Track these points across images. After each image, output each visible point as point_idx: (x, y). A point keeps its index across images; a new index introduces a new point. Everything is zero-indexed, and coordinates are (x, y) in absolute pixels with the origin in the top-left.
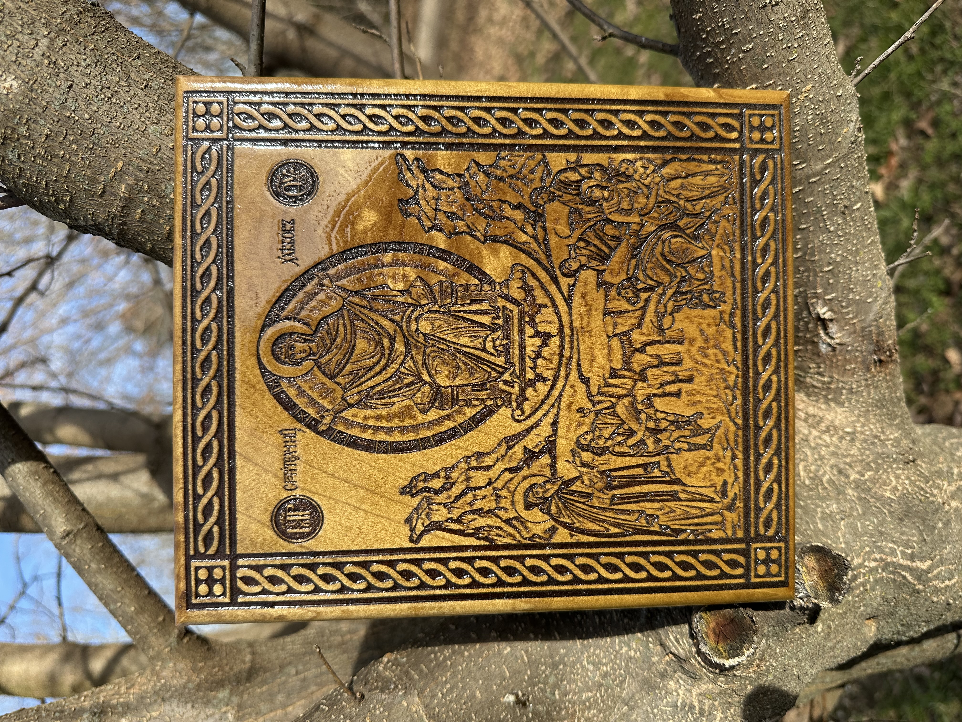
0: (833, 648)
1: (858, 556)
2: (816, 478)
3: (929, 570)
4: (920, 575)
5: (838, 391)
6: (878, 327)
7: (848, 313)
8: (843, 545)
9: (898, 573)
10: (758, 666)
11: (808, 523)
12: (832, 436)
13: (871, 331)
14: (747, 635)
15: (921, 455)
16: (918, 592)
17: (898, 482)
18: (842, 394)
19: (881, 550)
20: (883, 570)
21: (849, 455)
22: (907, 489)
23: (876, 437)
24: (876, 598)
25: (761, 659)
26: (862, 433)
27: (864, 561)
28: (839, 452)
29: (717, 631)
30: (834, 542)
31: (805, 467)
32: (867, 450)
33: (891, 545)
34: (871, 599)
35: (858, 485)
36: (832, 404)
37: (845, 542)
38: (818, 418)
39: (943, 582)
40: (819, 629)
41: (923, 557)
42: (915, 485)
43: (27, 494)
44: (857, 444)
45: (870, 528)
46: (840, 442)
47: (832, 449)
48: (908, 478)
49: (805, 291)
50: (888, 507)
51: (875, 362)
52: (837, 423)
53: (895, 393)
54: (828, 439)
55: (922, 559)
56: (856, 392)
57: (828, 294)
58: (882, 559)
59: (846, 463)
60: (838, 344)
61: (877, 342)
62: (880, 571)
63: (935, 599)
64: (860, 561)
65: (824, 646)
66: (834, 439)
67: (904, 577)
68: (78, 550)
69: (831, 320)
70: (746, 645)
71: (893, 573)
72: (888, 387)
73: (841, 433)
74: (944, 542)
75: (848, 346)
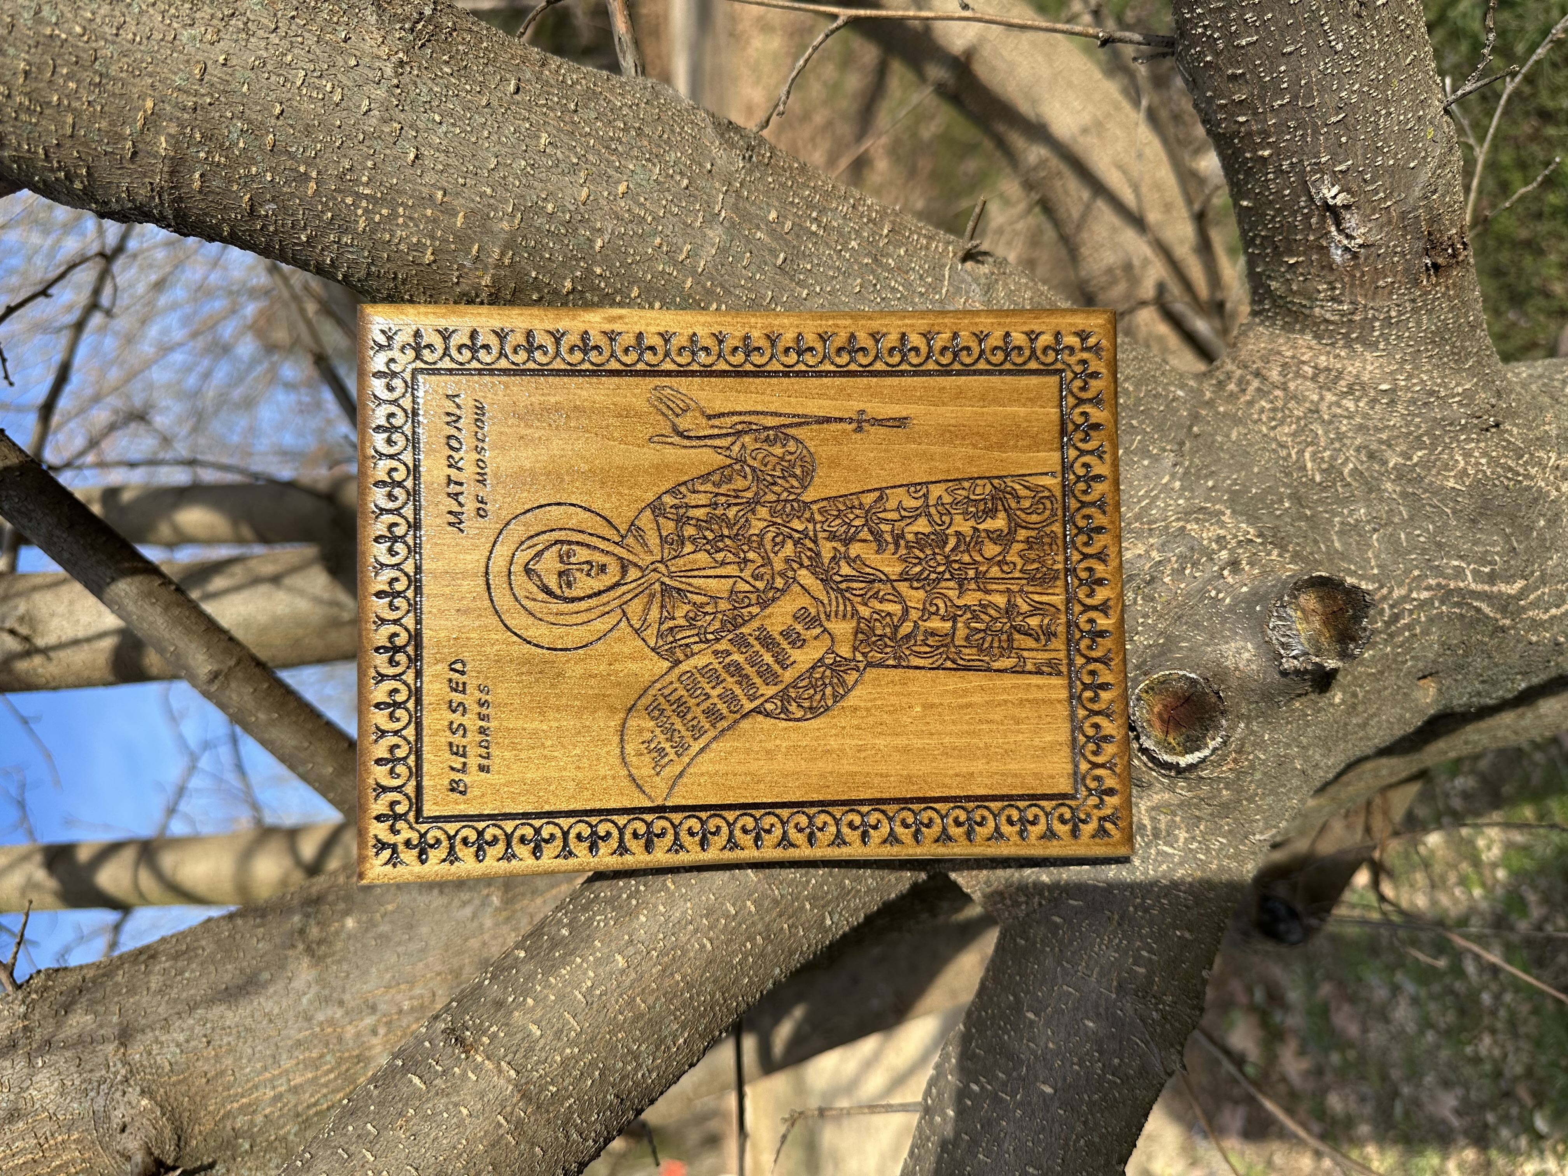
0: (1364, 726)
1: (1400, 585)
2: (1332, 471)
3: (1523, 593)
4: (1505, 605)
5: (1367, 324)
6: (1429, 209)
7: (1376, 192)
8: (1376, 571)
9: (1467, 604)
10: (1235, 761)
11: (1316, 542)
12: (1357, 400)
13: (1417, 217)
14: (1211, 719)
15: (1511, 414)
16: (1503, 629)
17: (1467, 463)
18: (1373, 329)
19: (1438, 571)
20: (1442, 603)
21: (1387, 427)
22: (1484, 472)
23: (1431, 393)
24: (1431, 646)
25: (1240, 751)
26: (1408, 389)
27: (1411, 591)
28: (1370, 424)
29: (1165, 716)
30: (1361, 568)
31: (1314, 454)
32: (1417, 415)
33: (1456, 563)
34: (1423, 648)
35: (1400, 475)
36: (1359, 347)
37: (1378, 566)
38: (1334, 373)
39: (1547, 610)
40: (1337, 700)
41: (1512, 576)
42: (1499, 465)
43: (145, 625)
44: (1400, 408)
45: (1422, 539)
46: (1372, 408)
47: (1358, 420)
48: (1484, 454)
49: (1301, 161)
50: (1451, 504)
51: (1428, 269)
52: (1366, 377)
53: (1466, 315)
54: (1351, 406)
55: (1509, 580)
56: (1398, 322)
57: (1340, 163)
58: (1439, 585)
59: (1381, 442)
60: (1360, 246)
61: (1429, 233)
62: (1437, 604)
63: (1534, 639)
64: (1403, 592)
65: (1346, 724)
66: (1361, 404)
67: (1478, 610)
68: (234, 696)
69: (1347, 207)
70: (1210, 733)
71: (1458, 605)
72: (1452, 309)
73: (1372, 393)
74: (1548, 549)
75: (1380, 247)
